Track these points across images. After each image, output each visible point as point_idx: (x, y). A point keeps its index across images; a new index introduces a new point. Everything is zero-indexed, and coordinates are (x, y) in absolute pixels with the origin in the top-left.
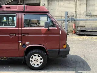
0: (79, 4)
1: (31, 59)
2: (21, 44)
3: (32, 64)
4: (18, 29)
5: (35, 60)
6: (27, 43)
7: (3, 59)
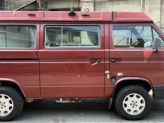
0: (148, 9)
1: (124, 102)
2: (108, 76)
3: (126, 109)
4: (103, 50)
5: (132, 103)
6: (119, 74)
7: (73, 102)
